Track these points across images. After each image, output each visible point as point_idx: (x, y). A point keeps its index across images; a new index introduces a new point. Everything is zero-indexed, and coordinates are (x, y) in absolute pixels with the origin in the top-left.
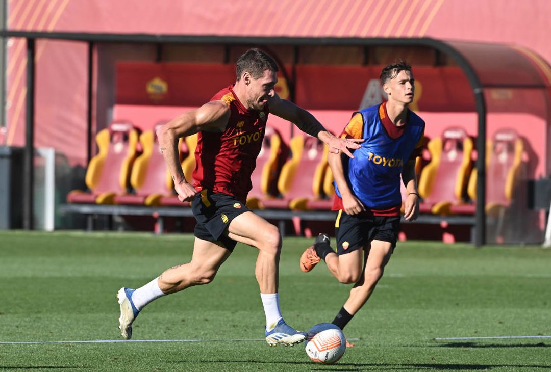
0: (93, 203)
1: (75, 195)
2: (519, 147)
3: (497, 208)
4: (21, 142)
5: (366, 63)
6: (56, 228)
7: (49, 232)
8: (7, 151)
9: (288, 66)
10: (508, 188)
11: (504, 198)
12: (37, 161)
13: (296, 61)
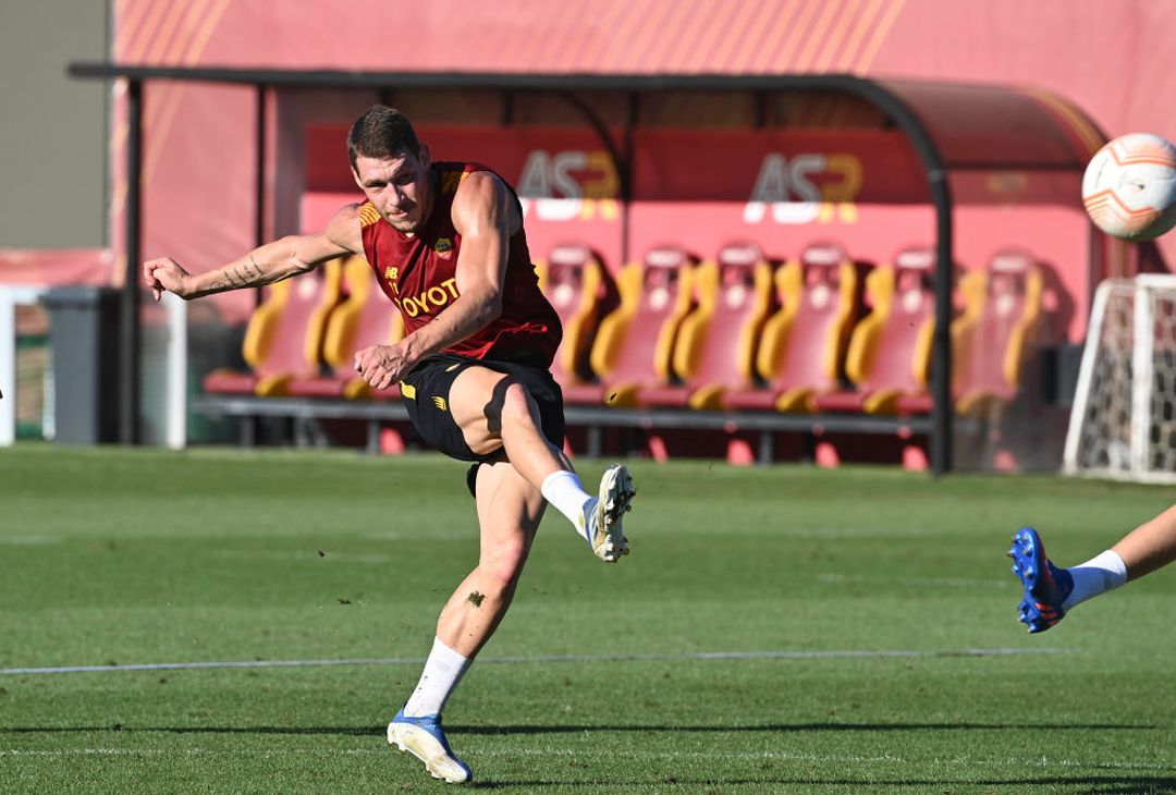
0: (251, 395)
1: (221, 379)
2: (1034, 284)
3: (985, 402)
4: (118, 278)
5: (761, 122)
6: (191, 442)
7: (179, 452)
8: (91, 295)
9: (617, 129)
10: (1010, 363)
11: (1001, 381)
12: (149, 314)
13: (634, 119)
